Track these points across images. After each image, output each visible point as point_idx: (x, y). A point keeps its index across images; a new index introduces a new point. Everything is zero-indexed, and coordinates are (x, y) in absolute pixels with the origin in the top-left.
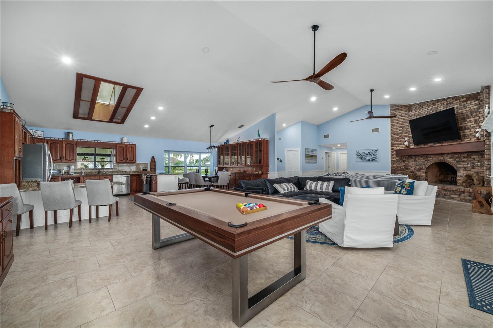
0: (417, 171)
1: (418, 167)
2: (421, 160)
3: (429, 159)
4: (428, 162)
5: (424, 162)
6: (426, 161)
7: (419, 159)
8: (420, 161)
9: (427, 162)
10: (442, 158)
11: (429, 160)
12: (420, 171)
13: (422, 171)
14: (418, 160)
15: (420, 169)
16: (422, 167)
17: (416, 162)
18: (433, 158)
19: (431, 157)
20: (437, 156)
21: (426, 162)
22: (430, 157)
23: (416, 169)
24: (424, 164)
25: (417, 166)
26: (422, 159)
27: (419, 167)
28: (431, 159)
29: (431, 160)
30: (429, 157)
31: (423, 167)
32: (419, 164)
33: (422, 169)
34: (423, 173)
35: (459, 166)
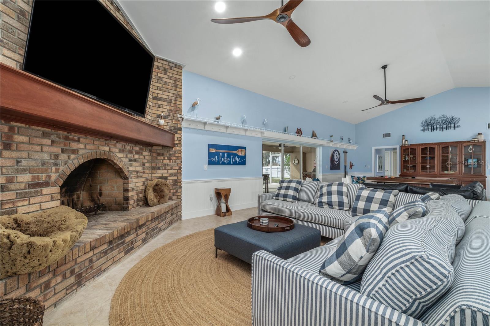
0: (21, 196)
1: (27, 178)
2: (42, 146)
3: (74, 145)
4: (73, 156)
5: (57, 156)
6: (63, 151)
7: (36, 140)
8: (38, 148)
9: (69, 157)
10: (107, 149)
11: (75, 151)
12: (36, 194)
13: (46, 191)
14: (29, 143)
15: (37, 185)
16: (50, 177)
17: (14, 154)
18: (88, 147)
19: (81, 140)
20: (96, 143)
21: (64, 157)
22: (78, 141)
23: (12, 186)
24: (56, 165)
25: (22, 171)
26: (48, 142)
27: (33, 178)
28: (81, 146)
29: (81, 152)
30: (73, 140)
31: (54, 177)
32: (32, 163)
33: (46, 184)
34: (52, 199)
35: (131, 169)
